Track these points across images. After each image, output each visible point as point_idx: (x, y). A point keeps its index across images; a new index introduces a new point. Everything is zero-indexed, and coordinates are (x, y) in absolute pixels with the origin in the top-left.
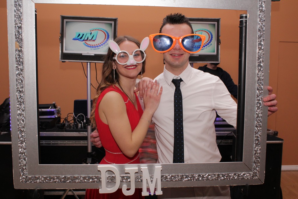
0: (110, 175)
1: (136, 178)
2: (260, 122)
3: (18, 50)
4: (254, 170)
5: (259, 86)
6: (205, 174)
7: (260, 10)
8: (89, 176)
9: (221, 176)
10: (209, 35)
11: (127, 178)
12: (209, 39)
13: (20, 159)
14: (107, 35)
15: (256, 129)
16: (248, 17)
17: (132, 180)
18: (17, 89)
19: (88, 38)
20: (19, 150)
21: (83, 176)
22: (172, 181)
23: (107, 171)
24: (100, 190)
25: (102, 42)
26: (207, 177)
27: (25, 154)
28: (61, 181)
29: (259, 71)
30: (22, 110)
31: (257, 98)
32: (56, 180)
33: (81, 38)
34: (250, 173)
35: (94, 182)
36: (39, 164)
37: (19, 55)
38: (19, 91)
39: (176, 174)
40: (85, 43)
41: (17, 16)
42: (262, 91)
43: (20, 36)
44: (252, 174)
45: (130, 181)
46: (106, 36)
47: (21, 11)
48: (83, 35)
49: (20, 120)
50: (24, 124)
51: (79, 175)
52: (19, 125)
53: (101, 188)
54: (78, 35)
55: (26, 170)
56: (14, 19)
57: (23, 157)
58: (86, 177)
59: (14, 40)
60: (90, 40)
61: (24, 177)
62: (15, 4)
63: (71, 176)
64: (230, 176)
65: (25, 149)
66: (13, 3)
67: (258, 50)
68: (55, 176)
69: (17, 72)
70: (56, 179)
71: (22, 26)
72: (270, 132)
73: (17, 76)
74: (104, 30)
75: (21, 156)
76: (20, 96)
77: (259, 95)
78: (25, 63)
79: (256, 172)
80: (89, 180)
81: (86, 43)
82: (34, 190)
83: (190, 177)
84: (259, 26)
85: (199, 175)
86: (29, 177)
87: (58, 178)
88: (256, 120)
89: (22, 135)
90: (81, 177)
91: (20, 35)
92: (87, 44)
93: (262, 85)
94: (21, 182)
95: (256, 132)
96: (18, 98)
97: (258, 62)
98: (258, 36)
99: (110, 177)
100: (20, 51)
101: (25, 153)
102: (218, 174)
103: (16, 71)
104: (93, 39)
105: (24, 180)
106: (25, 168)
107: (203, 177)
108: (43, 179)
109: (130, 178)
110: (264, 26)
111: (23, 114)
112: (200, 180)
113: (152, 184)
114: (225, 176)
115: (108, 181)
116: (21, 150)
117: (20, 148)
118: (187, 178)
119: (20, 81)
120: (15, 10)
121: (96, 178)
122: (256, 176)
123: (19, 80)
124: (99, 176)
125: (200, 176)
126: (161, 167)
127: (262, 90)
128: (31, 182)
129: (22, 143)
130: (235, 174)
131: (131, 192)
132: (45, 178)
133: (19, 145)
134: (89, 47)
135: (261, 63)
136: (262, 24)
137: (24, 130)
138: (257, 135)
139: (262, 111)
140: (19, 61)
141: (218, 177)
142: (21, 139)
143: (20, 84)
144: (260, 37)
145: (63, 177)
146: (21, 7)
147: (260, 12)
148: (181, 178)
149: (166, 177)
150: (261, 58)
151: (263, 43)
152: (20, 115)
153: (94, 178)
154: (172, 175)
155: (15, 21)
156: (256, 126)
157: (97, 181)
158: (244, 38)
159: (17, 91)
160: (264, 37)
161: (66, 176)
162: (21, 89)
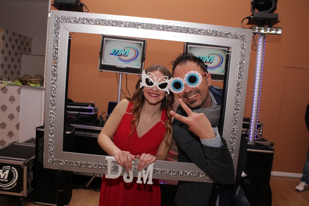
0: (115, 165)
3: (54, 65)
5: (236, 107)
6: (188, 171)
7: (242, 47)
8: (99, 164)
9: (201, 174)
10: (220, 58)
12: (220, 62)
13: (49, 146)
15: (232, 140)
16: (232, 52)
19: (121, 54)
23: (112, 161)
24: (106, 175)
25: (133, 58)
26: (190, 174)
28: (78, 165)
30: (53, 110)
31: (234, 116)
33: (116, 53)
35: (102, 169)
36: (63, 151)
37: (54, 69)
38: (52, 95)
41: (56, 40)
42: (239, 111)
47: (58, 37)
48: (118, 51)
49: (52, 117)
50: (54, 121)
51: (92, 162)
52: (50, 121)
54: (114, 51)
55: (53, 155)
56: (53, 42)
57: (52, 145)
58: (97, 165)
59: (52, 58)
61: (51, 159)
63: (85, 162)
65: (53, 139)
66: (54, 31)
67: (238, 79)
69: (52, 82)
70: (74, 164)
71: (58, 48)
72: (267, 142)
73: (52, 85)
74: (135, 48)
75: (50, 144)
76: (53, 99)
77: (236, 115)
78: (58, 75)
80: (99, 167)
82: (58, 170)
83: (176, 173)
84: (240, 60)
85: (183, 172)
86: (55, 161)
87: (76, 163)
88: (232, 133)
89: (52, 129)
90: (93, 164)
91: (56, 54)
93: (239, 106)
94: (49, 163)
95: (231, 143)
96: (51, 101)
97: (237, 88)
99: (114, 167)
100: (56, 66)
101: (53, 142)
102: (198, 172)
105: (51, 162)
106: (53, 153)
107: (186, 173)
108: (64, 163)
110: (244, 60)
111: (54, 114)
112: (184, 176)
113: (145, 175)
114: (203, 174)
115: (112, 169)
116: (51, 140)
117: (50, 138)
119: (54, 89)
120: (54, 36)
121: (104, 166)
123: (53, 87)
124: (106, 165)
125: (184, 173)
128: (56, 164)
129: (51, 135)
131: (130, 180)
132: (66, 162)
133: (49, 136)
134: (122, 61)
136: (243, 58)
137: (53, 125)
138: (232, 145)
139: (237, 126)
140: (54, 74)
141: (198, 175)
142: (51, 131)
143: (54, 91)
144: (240, 69)
145: (80, 162)
146: (59, 34)
147: (242, 49)
148: (169, 173)
149: (157, 171)
150: (240, 85)
151: (242, 73)
152: (52, 113)
153: (103, 166)
154: (162, 170)
155: (54, 44)
156: (232, 138)
157: (104, 169)
158: (228, 68)
159: (51, 96)
160: (243, 69)
161: (82, 162)
162: (54, 95)
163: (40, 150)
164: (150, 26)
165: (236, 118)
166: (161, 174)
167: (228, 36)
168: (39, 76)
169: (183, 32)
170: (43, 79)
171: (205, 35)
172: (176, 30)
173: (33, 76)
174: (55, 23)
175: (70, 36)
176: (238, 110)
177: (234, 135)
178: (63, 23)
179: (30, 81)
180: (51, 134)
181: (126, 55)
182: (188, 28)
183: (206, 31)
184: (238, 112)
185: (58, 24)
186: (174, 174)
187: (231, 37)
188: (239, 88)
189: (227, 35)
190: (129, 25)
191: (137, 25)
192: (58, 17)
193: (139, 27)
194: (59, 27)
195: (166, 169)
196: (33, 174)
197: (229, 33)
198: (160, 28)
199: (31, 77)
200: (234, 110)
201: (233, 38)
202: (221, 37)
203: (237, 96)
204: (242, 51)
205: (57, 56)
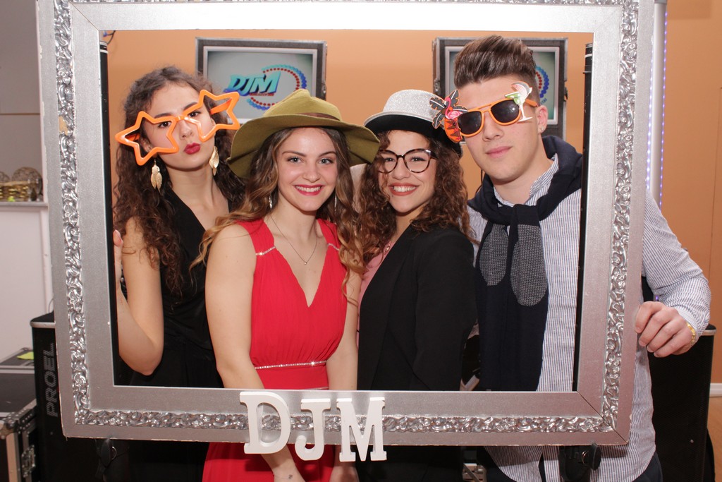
0: (268, 414)
1: (326, 422)
2: (620, 301)
3: (65, 135)
4: (604, 410)
5: (619, 215)
6: (488, 417)
7: (624, 30)
8: (222, 414)
9: (524, 422)
11: (306, 421)
13: (74, 373)
14: (300, 80)
15: (611, 315)
16: (594, 50)
17: (318, 425)
18: (64, 220)
19: (257, 89)
20: (71, 353)
21: (208, 414)
22: (411, 430)
23: (261, 404)
26: (492, 425)
27: (83, 363)
28: (161, 422)
30: (75, 266)
31: (614, 242)
32: (150, 421)
33: (242, 89)
34: (596, 418)
35: (234, 427)
36: (116, 384)
37: (67, 147)
38: (69, 224)
39: (419, 416)
40: (252, 100)
41: (62, 59)
42: (627, 228)
43: (69, 104)
44: (600, 421)
45: (313, 429)
46: (298, 82)
47: (69, 48)
48: (247, 81)
49: (72, 288)
50: (81, 298)
51: (200, 411)
52: (69, 299)
53: (249, 442)
54: (235, 81)
55: (86, 397)
56: (54, 66)
57: (81, 368)
58: (216, 416)
59: (56, 112)
60: (262, 92)
61: (82, 411)
62: (56, 34)
63: (183, 412)
65: (83, 352)
66: (53, 32)
67: (618, 128)
68: (148, 412)
69: (63, 183)
70: (151, 419)
71: (73, 82)
73: (64, 193)
74: (294, 69)
75: (75, 367)
76: (72, 236)
77: (620, 237)
78: (80, 163)
79: (609, 417)
80: (223, 423)
81: (255, 100)
83: (451, 424)
84: (622, 70)
85: (473, 420)
86: (93, 413)
88: (612, 296)
89: (76, 322)
90: (204, 415)
91: (68, 102)
92: (255, 103)
93: (628, 212)
94: (78, 422)
95: (609, 324)
96: (67, 240)
97: (618, 158)
98: (620, 94)
99: (269, 419)
100: (70, 137)
101: (83, 360)
102: (516, 417)
103: (62, 181)
104: (270, 91)
105: (83, 418)
106: (85, 393)
107: (482, 423)
108: (122, 418)
109: (312, 422)
110: (634, 70)
111: (78, 276)
112: (475, 431)
113: (362, 436)
114: (533, 423)
115: (263, 426)
116: (77, 354)
117: (73, 350)
118: (446, 425)
119: (71, 204)
120: (56, 47)
121: (239, 418)
122: (610, 424)
123: (68, 201)
124: (244, 414)
125: (476, 423)
126: (384, 398)
128: (98, 423)
129: (77, 340)
130: (558, 420)
131: (316, 454)
132: (128, 416)
133: (71, 343)
134: (261, 108)
135: (626, 160)
136: (630, 65)
137: (80, 311)
138: (613, 330)
139: (626, 273)
140: (68, 159)
141: (517, 426)
142: (75, 329)
143: (72, 210)
144: (623, 97)
145: (167, 414)
146: (69, 40)
147: (626, 36)
148: (431, 426)
149: (396, 422)
150: (626, 147)
151: (630, 112)
152: (73, 276)
153: (234, 418)
154: (409, 419)
155: (58, 71)
156: (611, 310)
157: (240, 427)
159: (65, 224)
160: (633, 96)
161: (172, 412)
162: (72, 222)
163: (48, 383)
165: (622, 250)
166: (408, 430)
168: (27, 172)
170: (41, 180)
173: (11, 175)
174: (55, 8)
175: (102, 44)
176: (627, 223)
177: (617, 301)
178: (77, 6)
180: (76, 336)
184: (626, 230)
185: (64, 9)
186: (444, 428)
187: (588, 2)
188: (624, 158)
194: (69, 19)
195: (421, 414)
196: (36, 452)
199: (5, 175)
200: (612, 226)
203: (620, 180)
204: (624, 41)
205: (71, 107)
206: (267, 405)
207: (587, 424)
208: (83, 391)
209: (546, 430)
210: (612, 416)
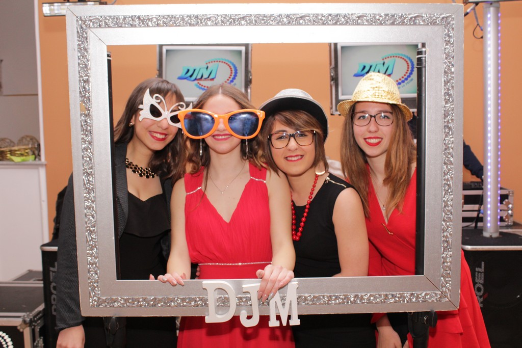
0: (221, 296)
2: (450, 214)
3: (84, 114)
4: (442, 287)
5: (447, 159)
6: (366, 293)
7: (445, 41)
8: (190, 297)
9: (390, 297)
11: (246, 300)
13: (89, 272)
14: (233, 69)
15: (444, 223)
16: (427, 53)
17: (255, 302)
18: (84, 170)
20: (88, 259)
21: (181, 297)
22: (315, 304)
23: (216, 289)
24: (206, 318)
26: (369, 299)
28: (149, 304)
29: (446, 135)
30: (91, 200)
31: (444, 176)
32: (141, 303)
33: (191, 76)
34: (437, 292)
35: (198, 305)
36: (117, 279)
37: (86, 121)
38: (87, 172)
39: (321, 294)
41: (83, 64)
42: (452, 166)
43: (87, 94)
44: (439, 294)
45: (251, 305)
47: (87, 57)
48: (195, 70)
49: (89, 215)
50: (95, 222)
51: (175, 295)
52: (87, 223)
53: (208, 315)
54: (186, 71)
55: (98, 288)
56: (77, 69)
57: (94, 269)
58: (186, 298)
59: (79, 99)
60: (205, 79)
61: (95, 298)
62: (78, 48)
63: (164, 297)
64: (404, 298)
65: (96, 258)
66: (76, 47)
67: (444, 103)
68: (140, 297)
69: (83, 146)
71: (90, 79)
73: (84, 152)
74: (228, 61)
75: (90, 268)
76: (89, 180)
77: (448, 173)
78: (95, 132)
79: (446, 291)
80: (191, 303)
81: (200, 85)
82: (110, 318)
83: (342, 299)
84: (445, 66)
85: (356, 296)
86: (103, 299)
87: (144, 300)
88: (444, 211)
89: (91, 237)
90: (178, 298)
91: (86, 92)
93: (452, 156)
94: (92, 305)
95: (443, 229)
96: (86, 183)
97: (445, 122)
98: (444, 81)
99: (221, 299)
100: (88, 115)
101: (96, 264)
102: (385, 293)
103: (82, 144)
105: (96, 303)
106: (97, 286)
107: (362, 298)
108: (122, 302)
109: (250, 300)
110: (453, 65)
111: (93, 207)
112: (357, 303)
113: (284, 309)
114: (396, 296)
115: (218, 304)
116: (91, 260)
117: (89, 257)
118: (338, 300)
119: (88, 159)
120: (78, 57)
121: (201, 300)
122: (446, 297)
123: (86, 157)
124: (205, 297)
125: (358, 297)
126: (297, 283)
127: (453, 164)
128: (106, 306)
129: (92, 249)
130: (412, 294)
131: (254, 322)
132: (126, 301)
133: (88, 252)
135: (450, 123)
136: (450, 63)
137: (94, 230)
138: (445, 234)
139: (452, 196)
140: (86, 130)
141: (385, 299)
142: (91, 243)
143: (88, 164)
144: (446, 83)
145: (152, 298)
146: (87, 52)
147: (447, 44)
148: (329, 300)
149: (306, 299)
150: (449, 115)
151: (451, 92)
152: (89, 208)
153: (198, 299)
154: (314, 296)
155: (79, 72)
156: (444, 221)
157: (202, 305)
158: (424, 84)
159: (84, 173)
160: (453, 82)
161: (156, 297)
162: (89, 171)
164: (263, 20)
165: (449, 181)
166: (313, 304)
167: (417, 21)
168: (28, 139)
169: (329, 24)
170: (39, 145)
171: (371, 24)
172: (314, 21)
173: (16, 142)
174: (78, 31)
175: (109, 53)
176: (451, 163)
177: (448, 215)
178: (93, 30)
179: (11, 151)
180: (91, 247)
181: (211, 77)
182: (338, 15)
183: (373, 17)
184: (451, 168)
185: (83, 32)
187: (422, 23)
188: (448, 121)
189: (414, 21)
190: (222, 22)
191: (238, 19)
192: (83, 18)
193: (243, 22)
194: (87, 39)
195: (322, 292)
196: (44, 341)
197: (417, 16)
198: (283, 20)
200: (442, 166)
201: (428, 24)
202: (403, 26)
203: (446, 136)
204: (446, 47)
205: (88, 95)
206: (220, 289)
207: (431, 297)
208: (95, 285)
209: (404, 301)
210: (447, 291)
